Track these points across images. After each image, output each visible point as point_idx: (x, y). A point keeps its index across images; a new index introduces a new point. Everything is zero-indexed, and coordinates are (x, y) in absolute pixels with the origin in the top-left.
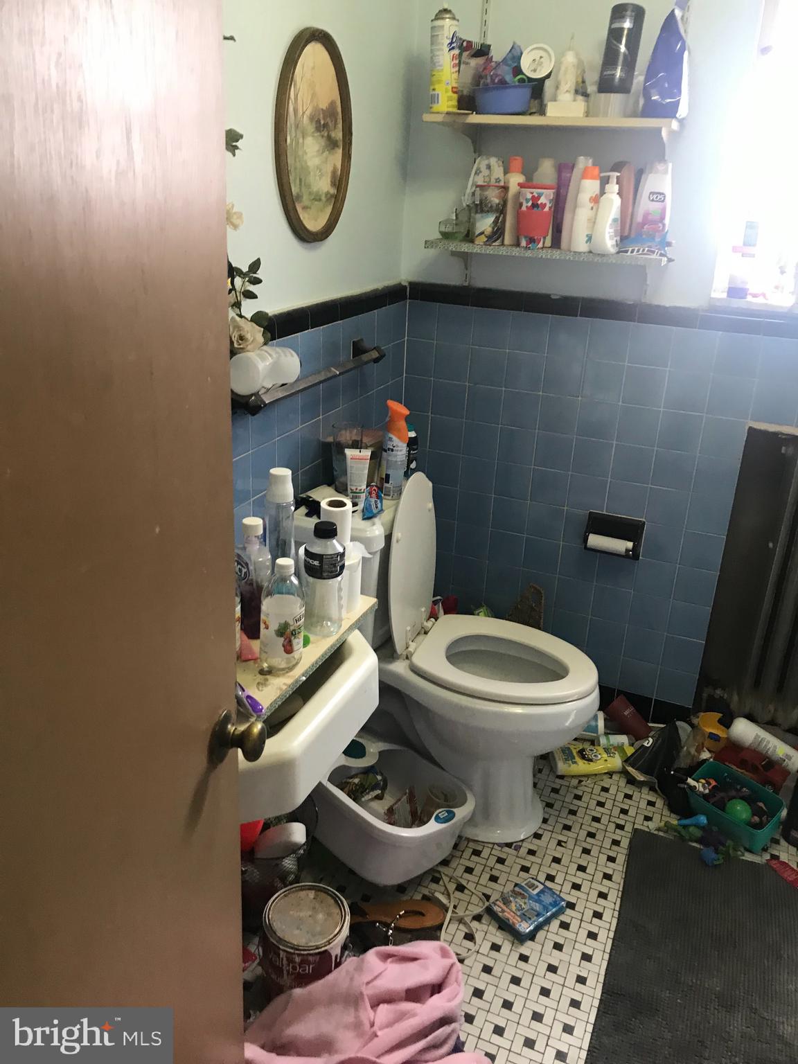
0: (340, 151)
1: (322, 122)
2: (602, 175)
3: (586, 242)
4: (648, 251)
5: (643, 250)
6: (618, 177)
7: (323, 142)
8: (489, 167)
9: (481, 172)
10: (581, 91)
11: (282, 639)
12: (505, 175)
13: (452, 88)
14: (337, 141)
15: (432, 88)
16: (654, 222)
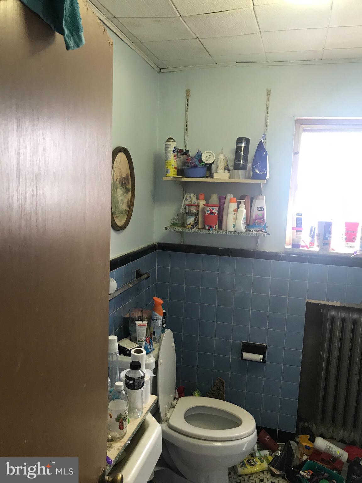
0: (130, 193)
1: (124, 183)
2: (238, 201)
3: (233, 227)
4: (259, 230)
5: (257, 230)
6: (244, 201)
7: (124, 190)
8: (190, 197)
9: (187, 199)
10: (227, 168)
11: (119, 423)
12: (197, 201)
13: (175, 167)
14: (129, 189)
15: (167, 167)
16: (260, 219)
